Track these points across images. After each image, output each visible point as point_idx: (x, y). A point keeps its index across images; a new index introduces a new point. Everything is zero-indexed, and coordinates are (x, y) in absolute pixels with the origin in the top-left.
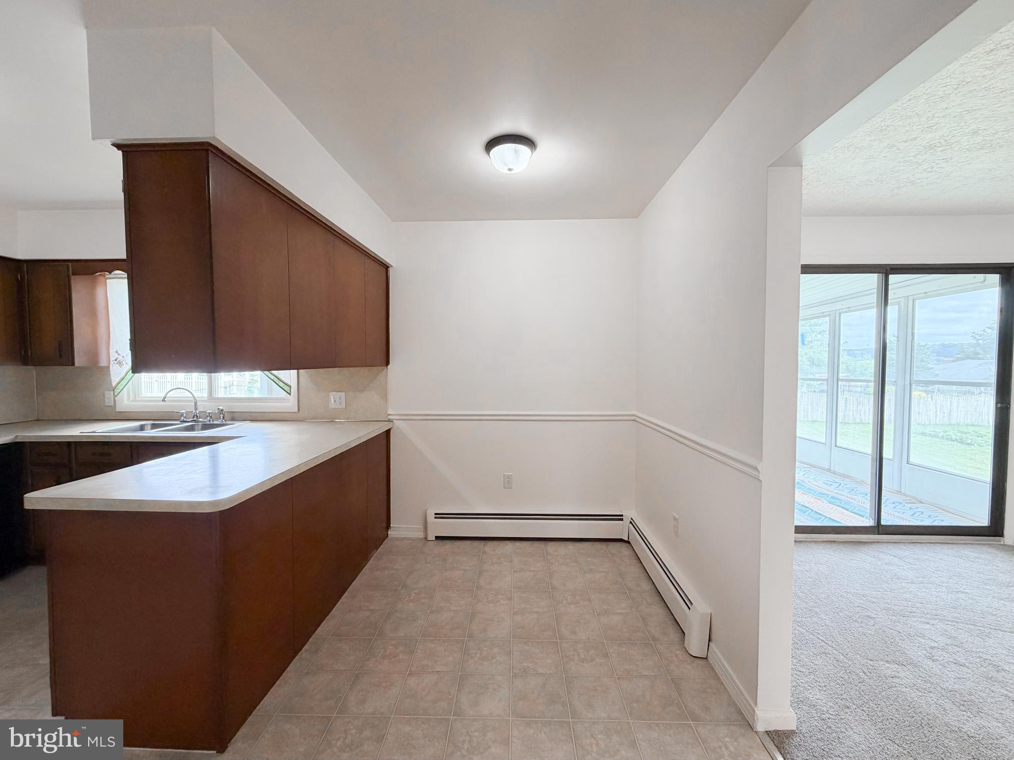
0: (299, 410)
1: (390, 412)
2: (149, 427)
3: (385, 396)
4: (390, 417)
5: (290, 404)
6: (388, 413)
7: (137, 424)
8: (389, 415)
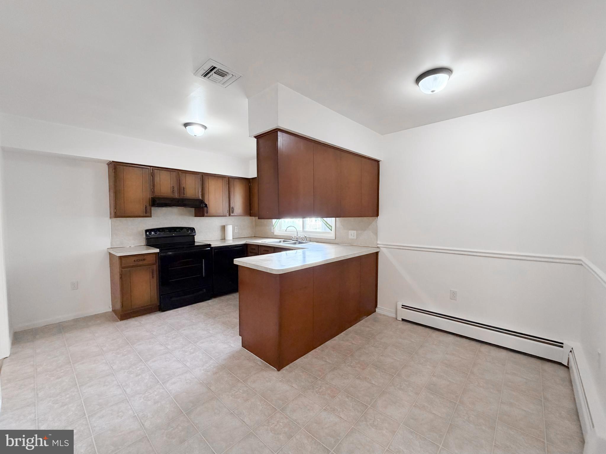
0: (335, 238)
1: (379, 242)
2: (282, 242)
3: (376, 233)
4: (378, 245)
5: (331, 235)
6: (378, 243)
7: (279, 240)
8: (378, 244)
